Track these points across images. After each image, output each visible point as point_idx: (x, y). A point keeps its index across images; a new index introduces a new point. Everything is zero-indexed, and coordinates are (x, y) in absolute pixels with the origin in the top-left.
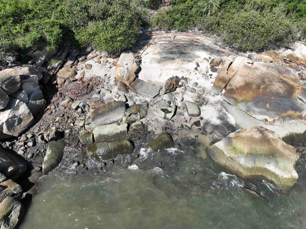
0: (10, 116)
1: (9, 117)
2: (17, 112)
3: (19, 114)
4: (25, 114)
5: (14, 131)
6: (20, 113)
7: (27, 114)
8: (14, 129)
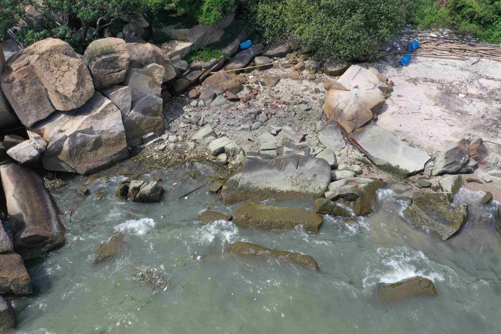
0: (83, 128)
1: (80, 129)
2: (98, 124)
3: (102, 129)
4: (112, 134)
5: (80, 162)
6: (104, 128)
7: (116, 133)
8: (82, 157)
